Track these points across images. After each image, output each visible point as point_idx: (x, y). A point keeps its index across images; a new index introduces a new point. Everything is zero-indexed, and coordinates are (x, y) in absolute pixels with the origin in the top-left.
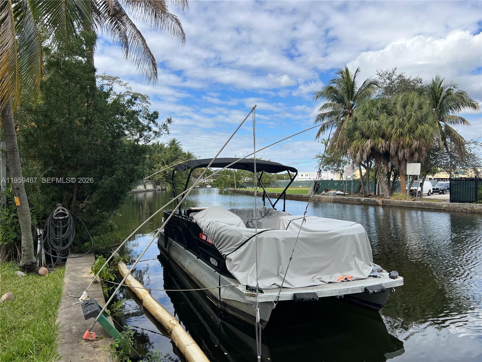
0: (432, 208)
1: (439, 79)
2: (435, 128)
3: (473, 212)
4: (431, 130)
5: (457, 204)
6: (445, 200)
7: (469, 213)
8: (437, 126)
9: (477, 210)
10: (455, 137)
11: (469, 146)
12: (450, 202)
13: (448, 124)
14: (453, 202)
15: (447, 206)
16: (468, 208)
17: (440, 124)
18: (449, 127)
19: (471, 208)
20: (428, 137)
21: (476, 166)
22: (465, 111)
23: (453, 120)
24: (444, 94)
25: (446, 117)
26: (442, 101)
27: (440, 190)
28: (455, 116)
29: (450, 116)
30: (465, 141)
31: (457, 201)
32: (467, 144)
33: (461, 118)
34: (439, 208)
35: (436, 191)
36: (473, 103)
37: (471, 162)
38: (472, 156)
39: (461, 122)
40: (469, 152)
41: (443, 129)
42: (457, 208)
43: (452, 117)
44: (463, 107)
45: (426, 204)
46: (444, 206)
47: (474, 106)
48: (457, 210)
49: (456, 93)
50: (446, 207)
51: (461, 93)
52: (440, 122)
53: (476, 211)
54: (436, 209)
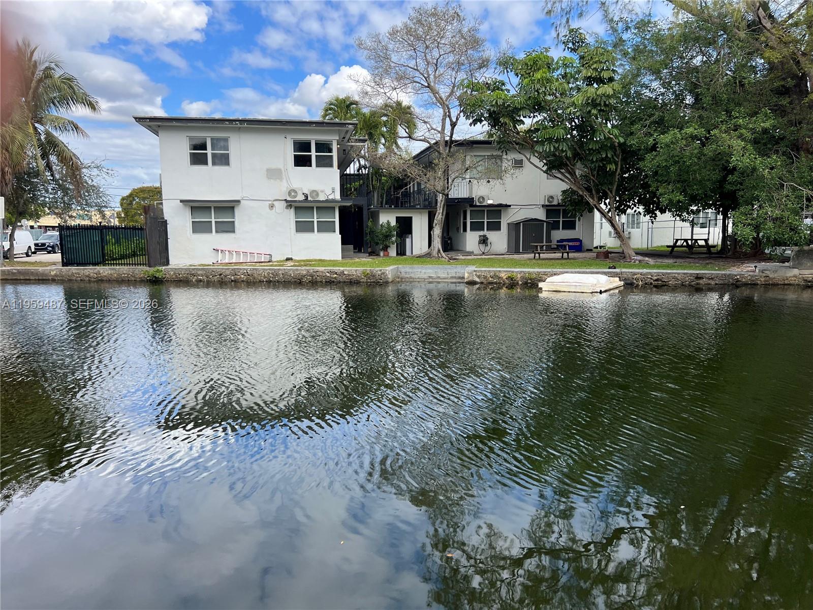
0: (32, 278)
1: (29, 45)
2: (27, 135)
3: (100, 280)
4: (19, 137)
5: (74, 269)
6: (54, 264)
7: (94, 282)
8: (31, 130)
9: (105, 276)
10: (64, 155)
11: (89, 173)
12: (63, 266)
13: (50, 130)
14: (67, 266)
15: (58, 273)
16: (92, 274)
17: (35, 129)
18: (53, 136)
19: (96, 274)
20: (15, 149)
21: (103, 206)
22: (78, 112)
23: (58, 124)
24: (39, 74)
25: (46, 117)
26: (37, 88)
27: (48, 246)
28: (62, 118)
29: (52, 116)
30: (82, 164)
31: (74, 263)
32: (85, 168)
33: (73, 123)
34: (44, 278)
35: (40, 248)
36: (91, 99)
37: (93, 199)
38: (95, 189)
39: (73, 130)
40: (90, 182)
41: (43, 137)
42: (74, 276)
43: (57, 118)
44: (74, 104)
45: (19, 272)
46: (53, 273)
47: (93, 106)
48: (74, 278)
49: (60, 77)
50: (56, 275)
51: (69, 79)
52: (36, 125)
53: (105, 279)
54: (39, 280)
